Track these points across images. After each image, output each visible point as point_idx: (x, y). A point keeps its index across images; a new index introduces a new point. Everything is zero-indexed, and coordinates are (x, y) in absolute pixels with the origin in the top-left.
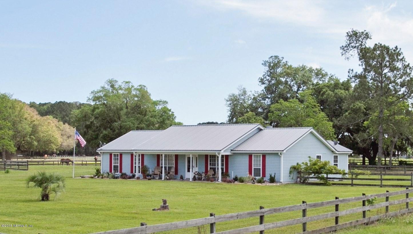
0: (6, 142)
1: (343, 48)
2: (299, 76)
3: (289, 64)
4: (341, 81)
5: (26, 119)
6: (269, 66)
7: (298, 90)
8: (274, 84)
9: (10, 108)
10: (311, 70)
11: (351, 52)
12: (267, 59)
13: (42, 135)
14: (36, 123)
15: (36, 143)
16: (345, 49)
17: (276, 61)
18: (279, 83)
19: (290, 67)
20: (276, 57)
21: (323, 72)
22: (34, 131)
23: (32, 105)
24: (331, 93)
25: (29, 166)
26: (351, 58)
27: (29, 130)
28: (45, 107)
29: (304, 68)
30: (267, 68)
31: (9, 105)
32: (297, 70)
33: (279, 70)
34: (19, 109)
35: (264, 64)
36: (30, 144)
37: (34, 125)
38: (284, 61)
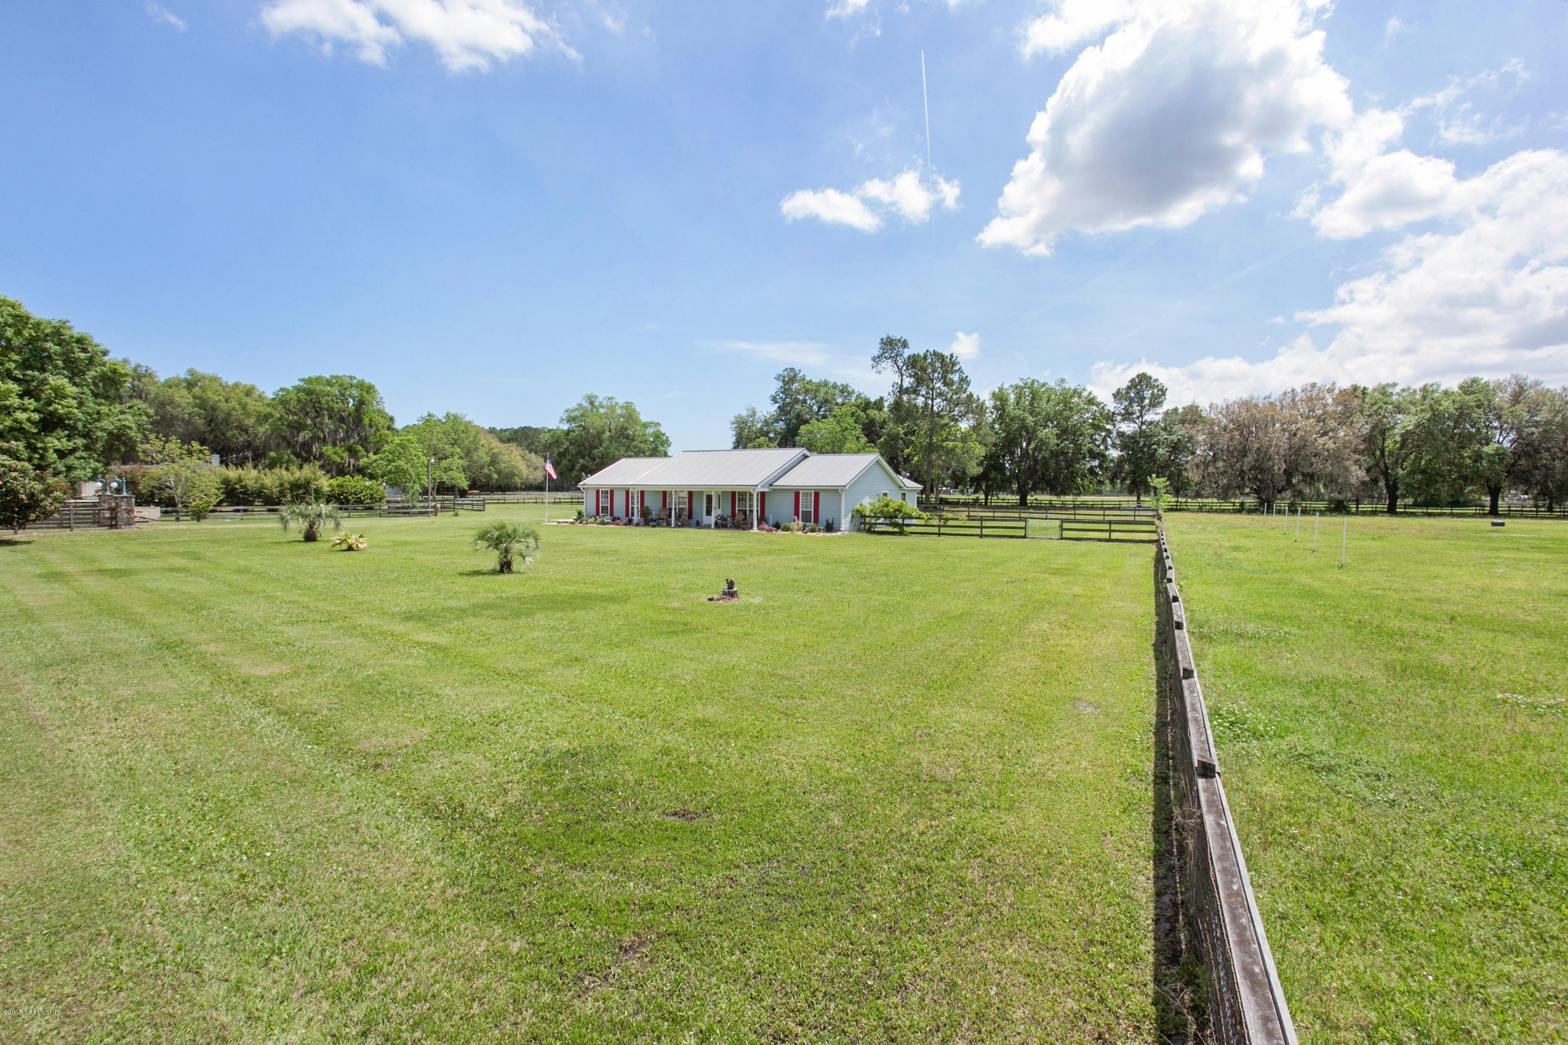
0: (454, 474)
1: (874, 359)
2: (821, 396)
3: (807, 379)
4: (873, 400)
5: (483, 446)
6: (783, 381)
7: (819, 410)
8: (789, 403)
9: (463, 432)
10: (835, 386)
11: (883, 365)
12: (781, 372)
13: (504, 465)
14: (495, 451)
15: (495, 476)
16: (877, 360)
17: (792, 374)
18: (797, 401)
19: (810, 382)
20: (792, 369)
21: (850, 389)
22: (493, 462)
23: (492, 431)
24: (862, 414)
25: (486, 506)
26: (884, 372)
27: (487, 459)
28: (507, 433)
29: (826, 384)
30: (781, 384)
31: (462, 428)
32: (819, 386)
33: (795, 386)
34: (474, 433)
35: (777, 378)
36: (489, 477)
37: (494, 454)
38: (801, 374)
